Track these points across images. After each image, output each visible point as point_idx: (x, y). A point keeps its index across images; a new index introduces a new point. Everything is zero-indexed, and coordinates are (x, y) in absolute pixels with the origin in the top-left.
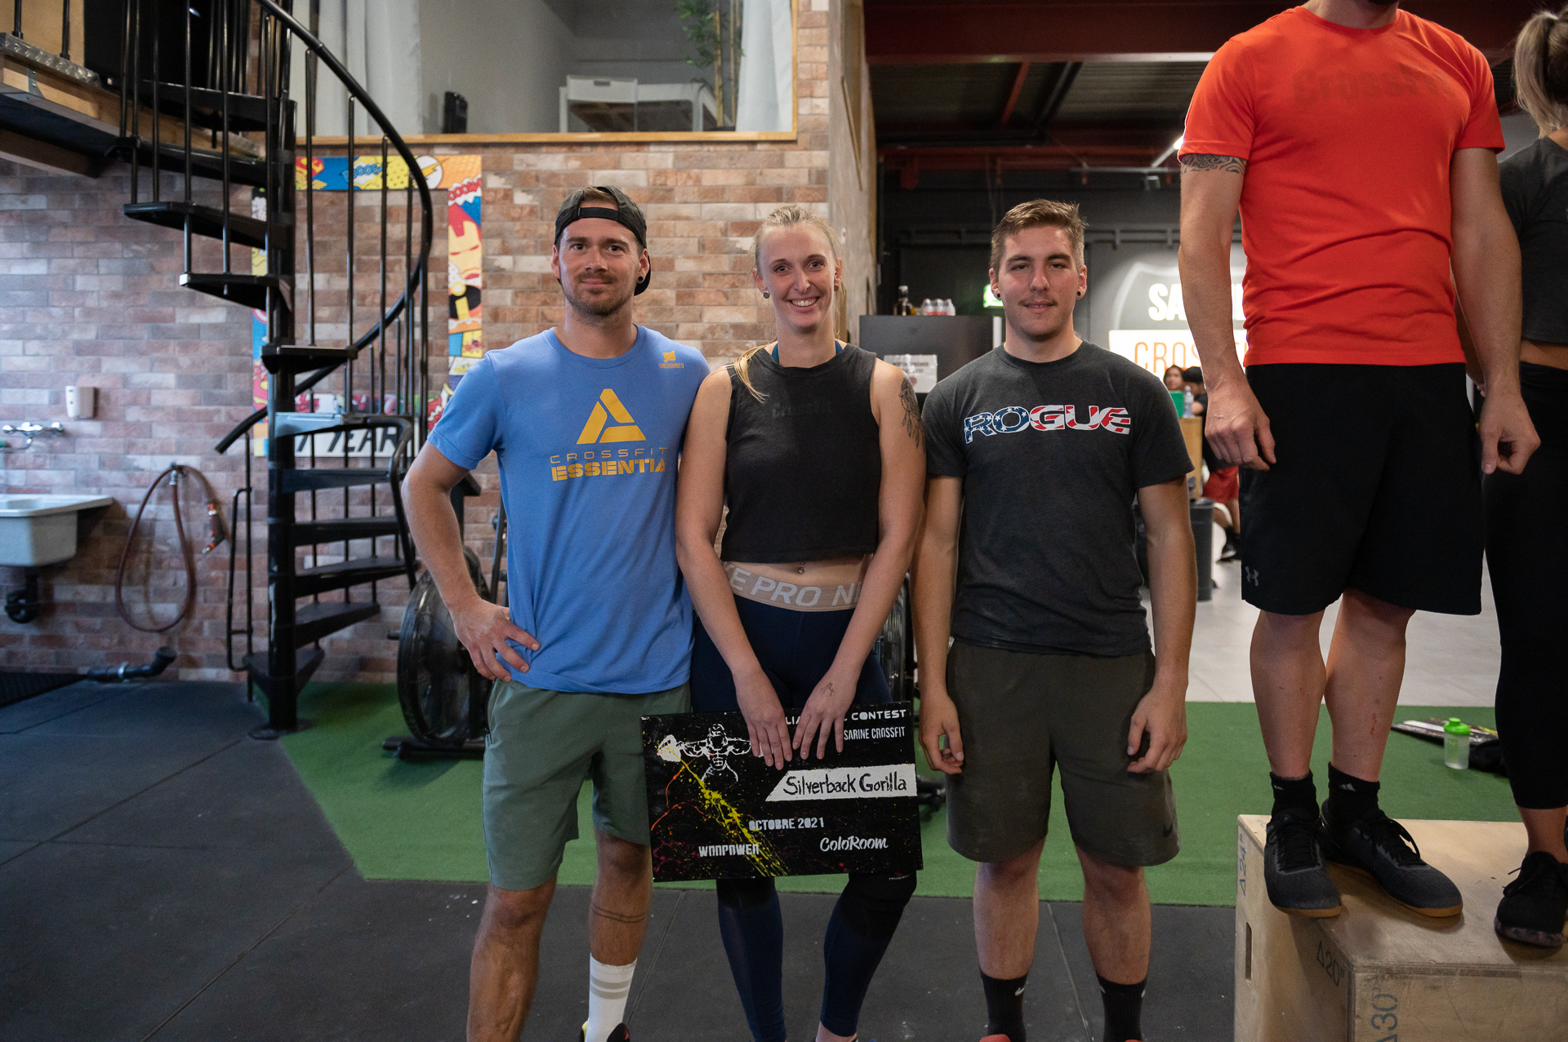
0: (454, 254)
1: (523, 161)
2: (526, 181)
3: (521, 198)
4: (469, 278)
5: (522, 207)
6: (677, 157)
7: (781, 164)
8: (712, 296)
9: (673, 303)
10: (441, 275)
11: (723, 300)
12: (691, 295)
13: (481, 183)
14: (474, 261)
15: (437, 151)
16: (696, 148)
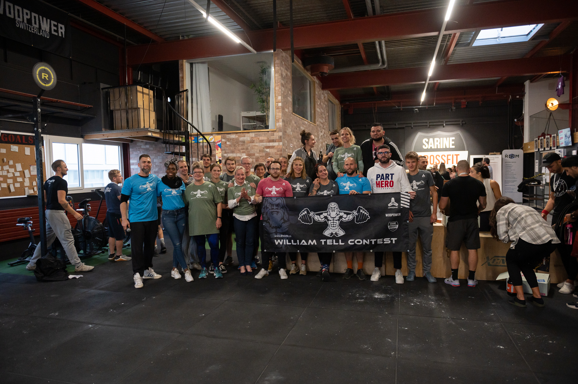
0: (217, 154)
1: (228, 136)
2: (229, 140)
3: (228, 143)
4: (219, 158)
5: (228, 145)
6: (255, 135)
7: (273, 135)
8: (262, 160)
9: (255, 162)
10: (215, 158)
11: (264, 161)
12: (258, 160)
13: (221, 140)
14: (220, 155)
15: (213, 135)
16: (258, 133)
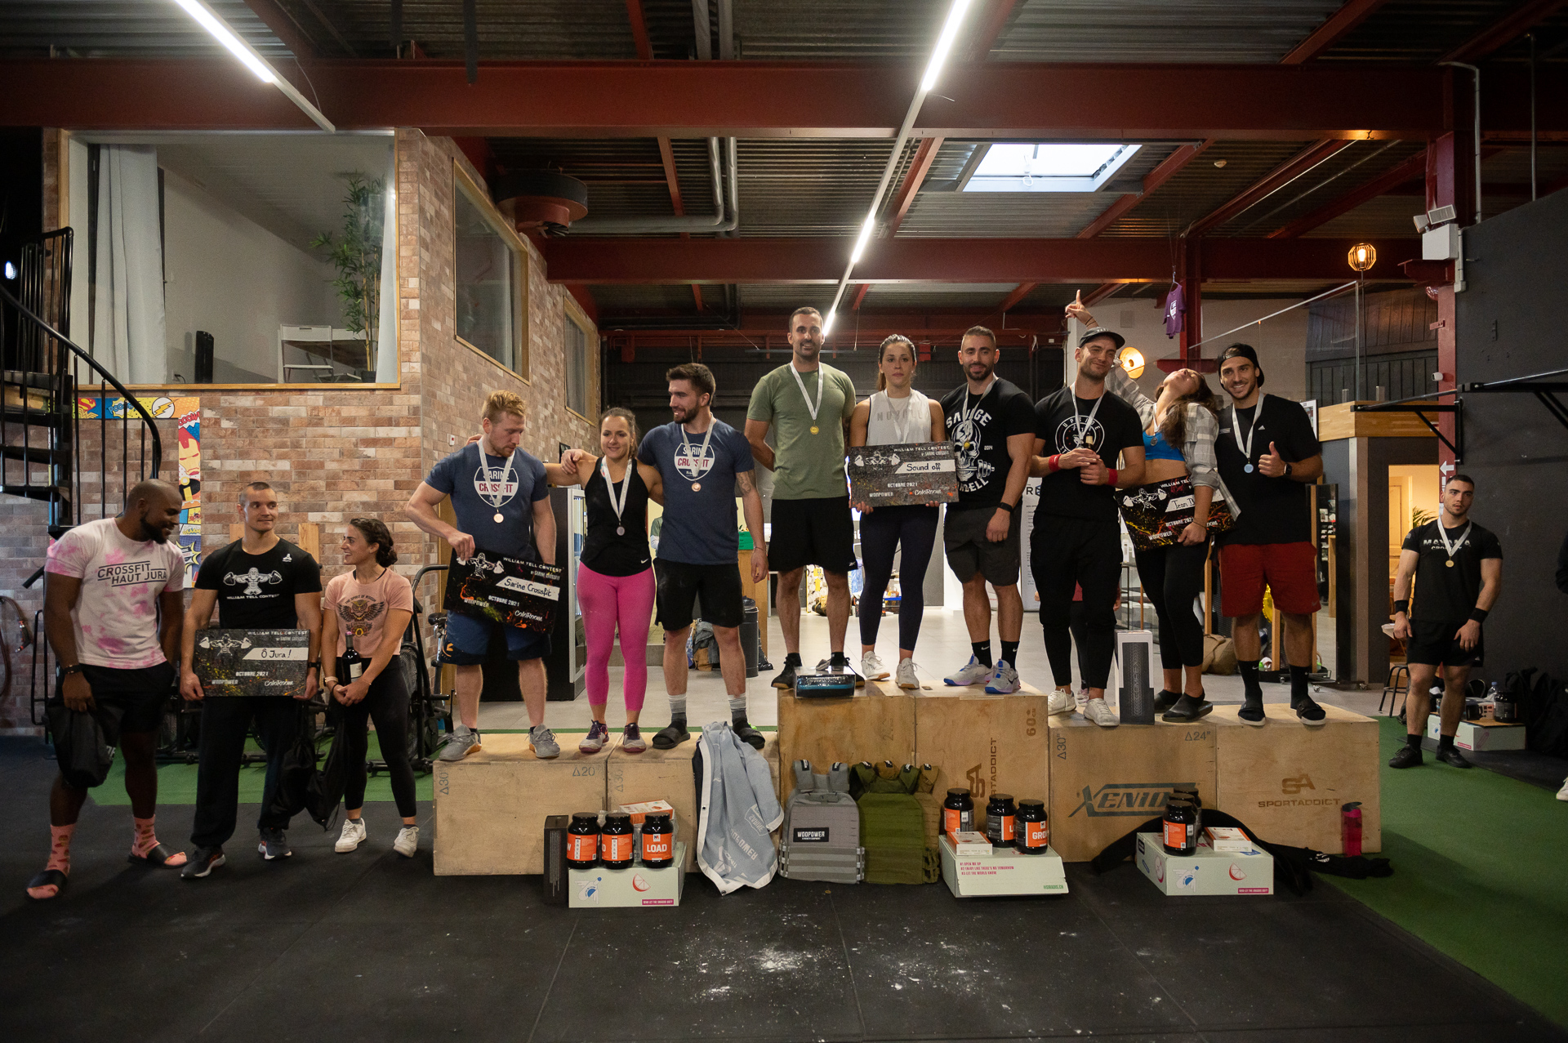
0: (182, 459)
1: (226, 401)
2: (229, 413)
3: (225, 424)
4: (191, 474)
5: (226, 429)
6: (325, 399)
7: (391, 403)
8: (349, 485)
9: (324, 489)
10: (174, 472)
11: (356, 487)
12: (335, 484)
13: (199, 414)
14: (196, 464)
15: (171, 394)
16: (338, 393)
